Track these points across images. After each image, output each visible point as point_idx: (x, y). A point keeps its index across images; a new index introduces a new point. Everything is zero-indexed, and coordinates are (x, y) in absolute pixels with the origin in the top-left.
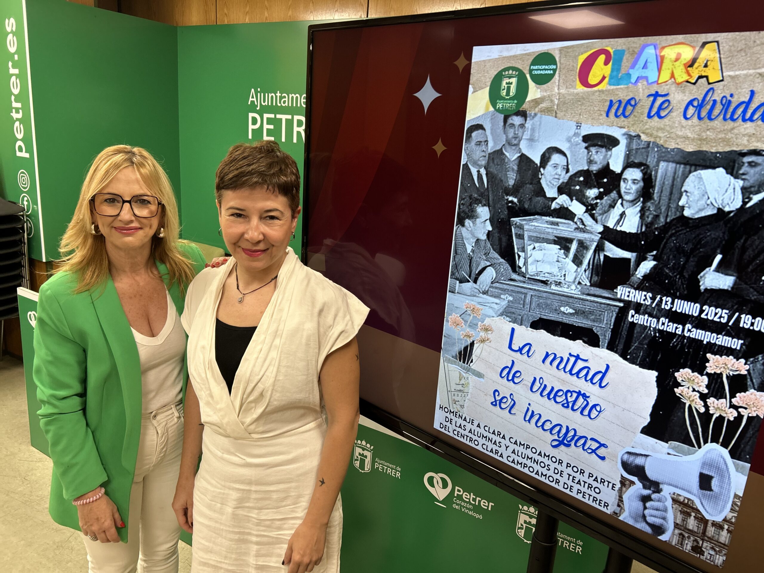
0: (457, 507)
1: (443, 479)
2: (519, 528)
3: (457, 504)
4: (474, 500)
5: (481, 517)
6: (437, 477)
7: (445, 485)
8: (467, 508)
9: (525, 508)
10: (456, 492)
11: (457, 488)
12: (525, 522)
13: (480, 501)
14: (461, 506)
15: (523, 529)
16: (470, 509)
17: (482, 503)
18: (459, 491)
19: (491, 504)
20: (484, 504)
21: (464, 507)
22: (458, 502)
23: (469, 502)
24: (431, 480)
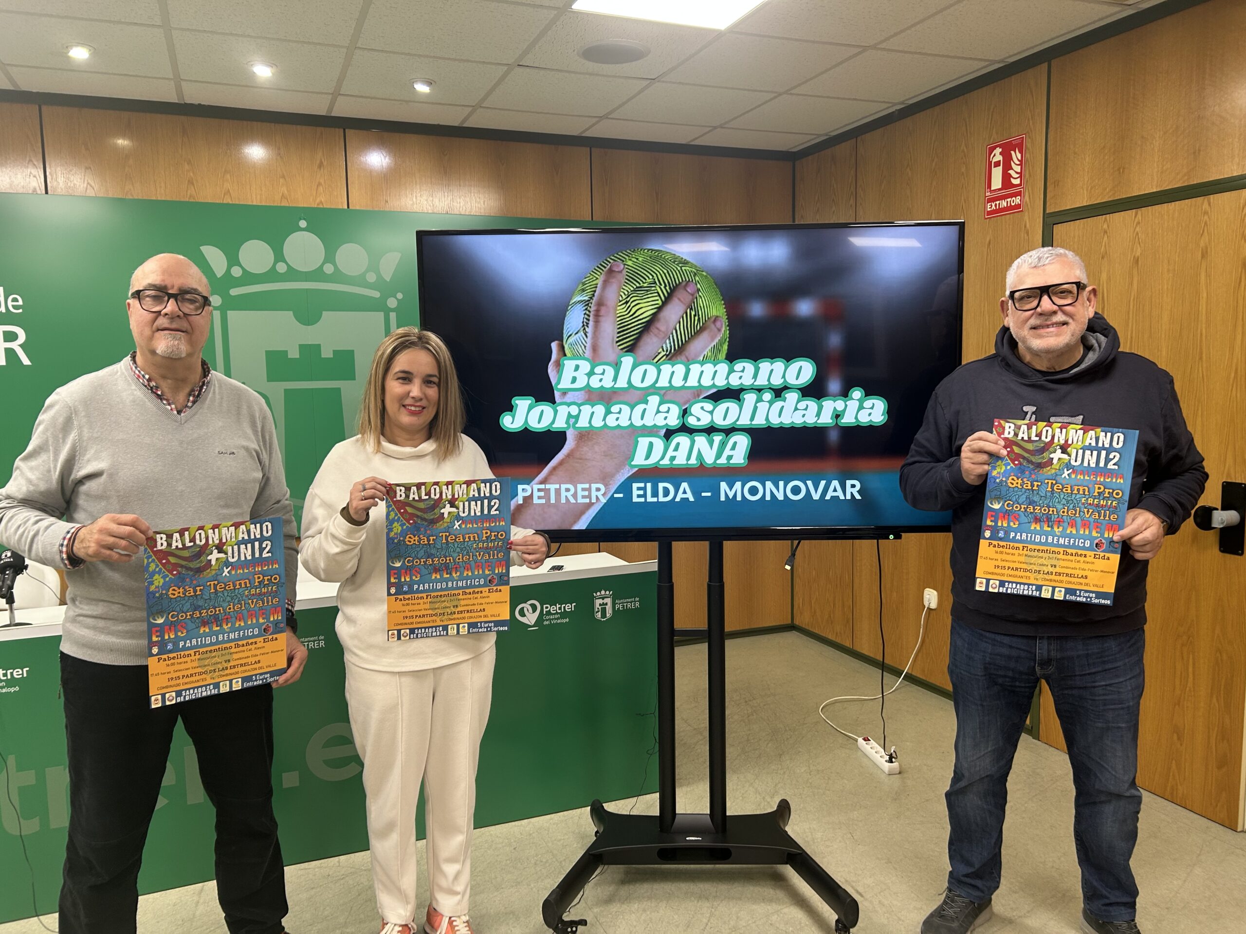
0: (547, 623)
1: (530, 605)
2: (597, 612)
3: (547, 620)
4: (560, 609)
5: (567, 620)
6: (526, 606)
7: (534, 608)
8: (555, 619)
9: (598, 594)
10: (545, 610)
11: (545, 606)
12: (600, 605)
13: (564, 607)
14: (550, 619)
15: (598, 611)
16: (558, 619)
17: (566, 608)
18: (547, 608)
19: (573, 604)
20: (569, 607)
21: (553, 619)
22: (548, 617)
23: (557, 613)
24: (522, 611)
